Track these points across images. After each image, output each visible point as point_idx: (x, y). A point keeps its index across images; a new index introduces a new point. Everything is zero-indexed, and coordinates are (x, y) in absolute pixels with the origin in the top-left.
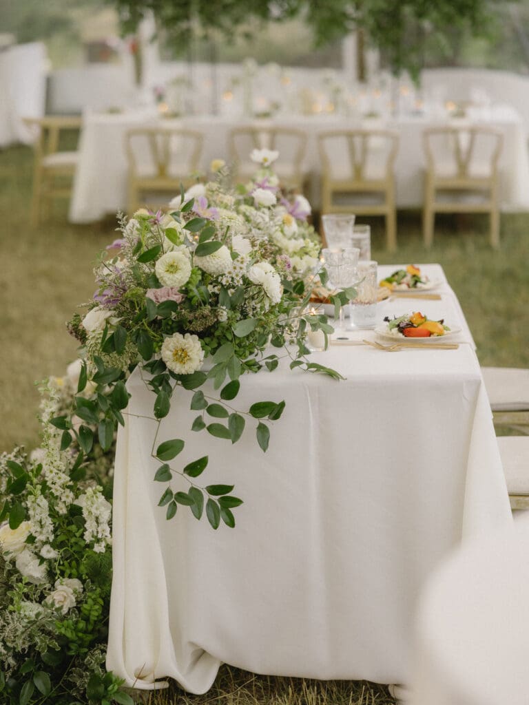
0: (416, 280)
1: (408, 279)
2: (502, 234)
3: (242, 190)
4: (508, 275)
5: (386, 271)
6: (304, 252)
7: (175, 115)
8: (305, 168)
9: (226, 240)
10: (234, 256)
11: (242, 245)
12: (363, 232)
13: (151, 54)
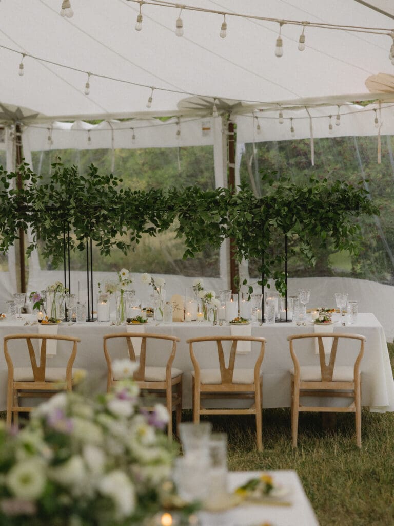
0: (269, 488)
1: (262, 486)
2: (364, 435)
3: (102, 401)
4: (371, 475)
5: (241, 478)
6: (157, 462)
7: (53, 321)
8: (175, 371)
9: (80, 452)
10: (87, 468)
11: (95, 457)
12: (219, 439)
13: (34, 261)
